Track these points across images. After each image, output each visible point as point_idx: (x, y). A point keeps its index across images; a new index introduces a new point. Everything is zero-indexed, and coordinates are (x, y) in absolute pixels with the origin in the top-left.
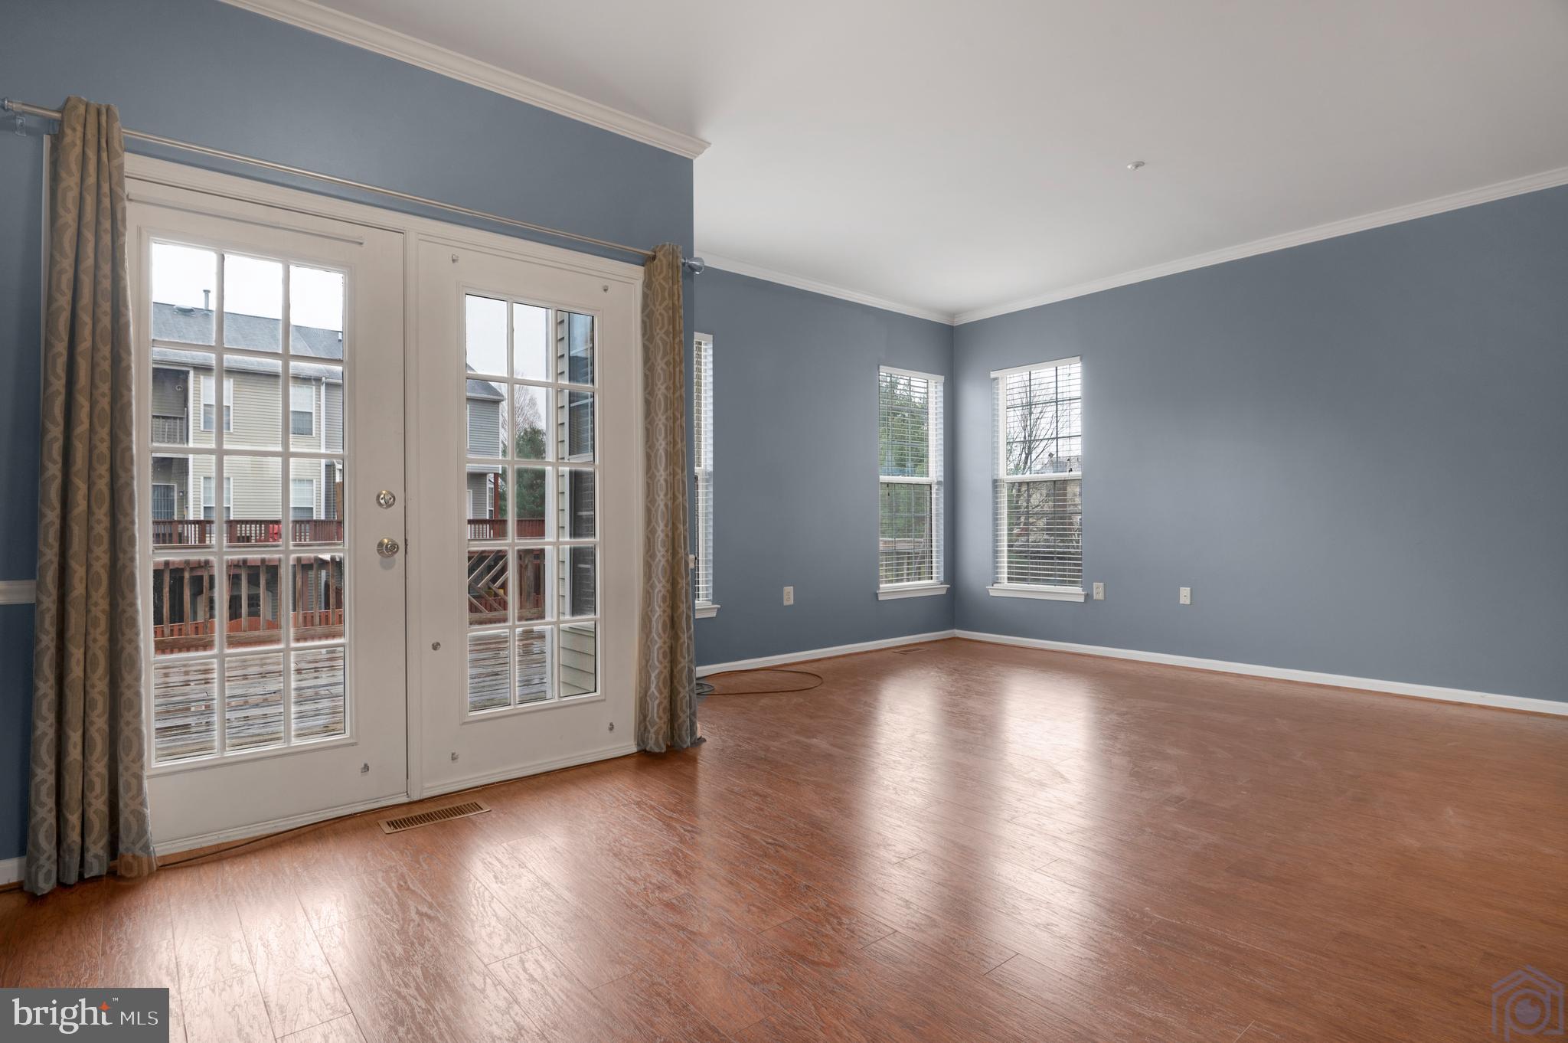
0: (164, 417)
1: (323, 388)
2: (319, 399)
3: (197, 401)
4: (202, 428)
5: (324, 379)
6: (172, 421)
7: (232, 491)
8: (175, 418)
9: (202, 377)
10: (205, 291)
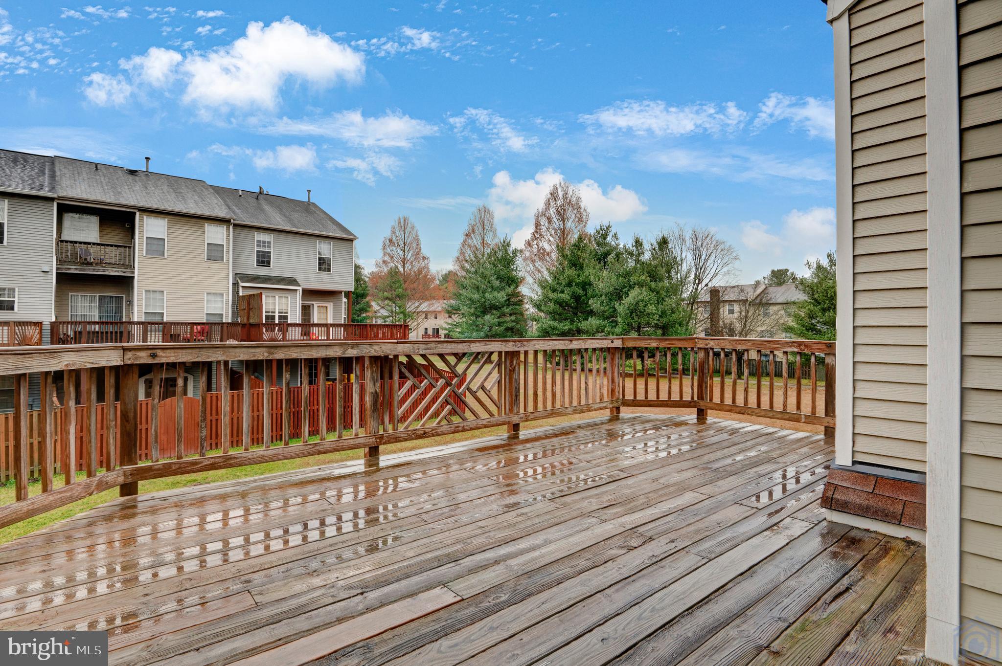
0: (116, 246)
1: (231, 227)
2: (228, 235)
3: (141, 234)
4: (144, 255)
5: (232, 221)
6: (122, 249)
7: (165, 301)
8: (125, 247)
9: (145, 217)
10: (146, 158)
